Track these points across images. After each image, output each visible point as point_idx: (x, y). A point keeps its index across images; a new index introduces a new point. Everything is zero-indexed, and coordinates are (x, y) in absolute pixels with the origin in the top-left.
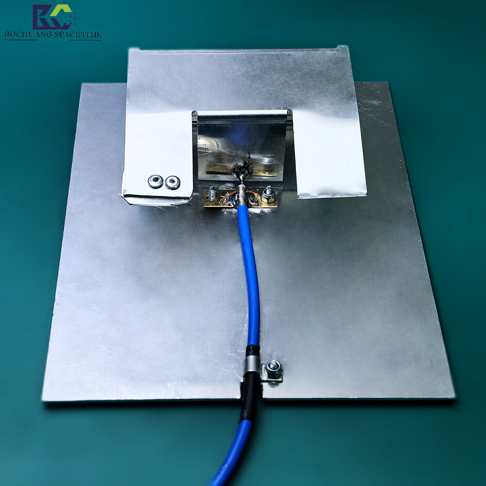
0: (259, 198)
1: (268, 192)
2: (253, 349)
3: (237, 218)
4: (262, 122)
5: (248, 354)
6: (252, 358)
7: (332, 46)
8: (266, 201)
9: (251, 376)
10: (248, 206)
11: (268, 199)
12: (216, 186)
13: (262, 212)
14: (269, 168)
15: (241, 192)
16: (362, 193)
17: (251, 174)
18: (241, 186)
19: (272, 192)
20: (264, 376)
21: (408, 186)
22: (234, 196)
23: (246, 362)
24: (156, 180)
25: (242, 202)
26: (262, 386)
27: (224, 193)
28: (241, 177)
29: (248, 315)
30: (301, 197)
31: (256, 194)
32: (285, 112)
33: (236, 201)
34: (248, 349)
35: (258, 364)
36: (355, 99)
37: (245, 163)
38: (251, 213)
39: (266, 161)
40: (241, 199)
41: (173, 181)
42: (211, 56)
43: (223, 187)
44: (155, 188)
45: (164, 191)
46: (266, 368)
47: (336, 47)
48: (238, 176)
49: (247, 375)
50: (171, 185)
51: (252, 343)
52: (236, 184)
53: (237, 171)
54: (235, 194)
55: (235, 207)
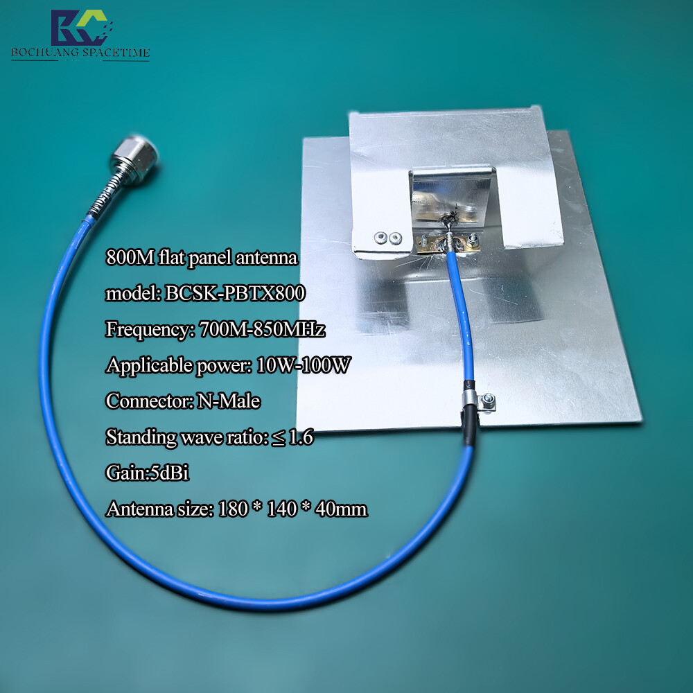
0: (464, 243)
1: (473, 238)
2: (470, 384)
3: (447, 261)
4: (469, 178)
5: (465, 388)
6: (469, 392)
7: (528, 106)
8: (470, 246)
9: (470, 407)
10: (456, 251)
11: (472, 245)
12: (426, 232)
13: (468, 256)
14: (472, 215)
15: (450, 239)
16: (559, 243)
17: (456, 221)
18: (449, 234)
19: (476, 239)
20: (481, 406)
21: (592, 228)
22: (442, 241)
23: (465, 396)
24: (381, 236)
25: (450, 250)
26: (478, 415)
27: (433, 239)
28: (449, 225)
29: (462, 352)
30: (507, 248)
31: (461, 240)
32: (490, 170)
33: (445, 247)
34: (465, 382)
35: (475, 396)
36: (550, 156)
37: (452, 213)
38: (458, 258)
39: (469, 209)
40: (450, 246)
41: (396, 237)
42: (421, 118)
43: (432, 234)
44: (381, 244)
45: (388, 247)
46: (482, 400)
47: (529, 106)
48: (446, 224)
49: (466, 407)
50: (394, 241)
51: (469, 378)
52: (444, 231)
53: (446, 219)
54: (444, 240)
55: (444, 252)
